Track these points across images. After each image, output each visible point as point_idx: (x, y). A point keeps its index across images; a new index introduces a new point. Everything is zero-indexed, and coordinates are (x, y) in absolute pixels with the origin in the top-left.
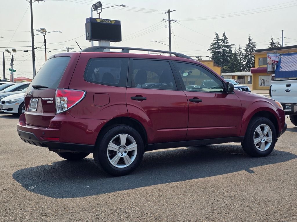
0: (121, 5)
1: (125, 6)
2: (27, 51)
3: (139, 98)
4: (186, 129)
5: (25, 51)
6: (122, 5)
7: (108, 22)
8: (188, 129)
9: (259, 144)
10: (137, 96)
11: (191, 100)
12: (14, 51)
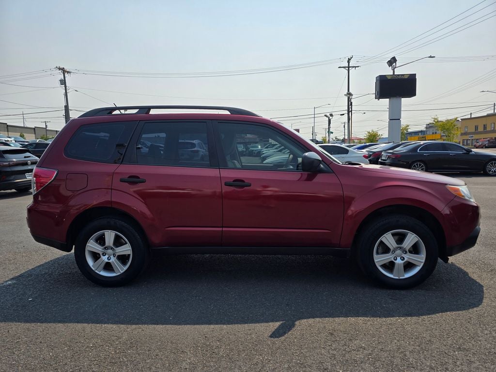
0: (429, 57)
1: (434, 57)
2: (344, 114)
3: (134, 180)
4: (221, 229)
5: (341, 115)
6: (431, 57)
7: (399, 77)
8: (224, 229)
9: (390, 266)
10: (130, 177)
11: (227, 184)
12: (331, 115)
